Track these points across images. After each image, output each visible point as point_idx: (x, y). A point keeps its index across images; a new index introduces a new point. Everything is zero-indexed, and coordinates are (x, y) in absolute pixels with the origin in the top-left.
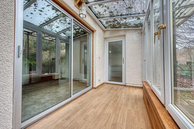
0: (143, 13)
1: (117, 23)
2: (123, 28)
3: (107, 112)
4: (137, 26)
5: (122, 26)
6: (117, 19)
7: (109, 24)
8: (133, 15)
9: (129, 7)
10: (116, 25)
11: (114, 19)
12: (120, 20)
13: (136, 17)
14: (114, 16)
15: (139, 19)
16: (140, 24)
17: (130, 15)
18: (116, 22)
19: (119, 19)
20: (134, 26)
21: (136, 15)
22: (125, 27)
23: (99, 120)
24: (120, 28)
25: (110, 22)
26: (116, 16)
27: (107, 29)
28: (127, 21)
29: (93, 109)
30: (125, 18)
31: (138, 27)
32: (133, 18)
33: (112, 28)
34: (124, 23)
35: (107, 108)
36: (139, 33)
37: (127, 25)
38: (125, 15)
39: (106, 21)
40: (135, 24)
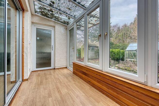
0: (74, 17)
1: (51, 14)
2: (53, 20)
3: (64, 93)
4: (64, 22)
5: (54, 18)
6: (54, 11)
7: (43, 10)
8: (67, 15)
9: (69, 9)
10: (48, 15)
11: (51, 9)
12: (56, 13)
13: (68, 17)
14: (53, 7)
15: (69, 19)
16: (67, 22)
17: (66, 13)
18: (51, 12)
19: (56, 11)
20: (63, 22)
21: (70, 16)
22: (55, 20)
23: (66, 102)
24: (51, 18)
25: (45, 9)
26: (55, 8)
27: (36, 14)
28: (60, 17)
29: (50, 99)
30: (61, 14)
31: (65, 24)
32: (66, 16)
33: (43, 15)
34: (57, 16)
35: (61, 90)
36: (65, 28)
37: (58, 19)
38: (63, 12)
39: (42, 6)
40: (64, 21)
